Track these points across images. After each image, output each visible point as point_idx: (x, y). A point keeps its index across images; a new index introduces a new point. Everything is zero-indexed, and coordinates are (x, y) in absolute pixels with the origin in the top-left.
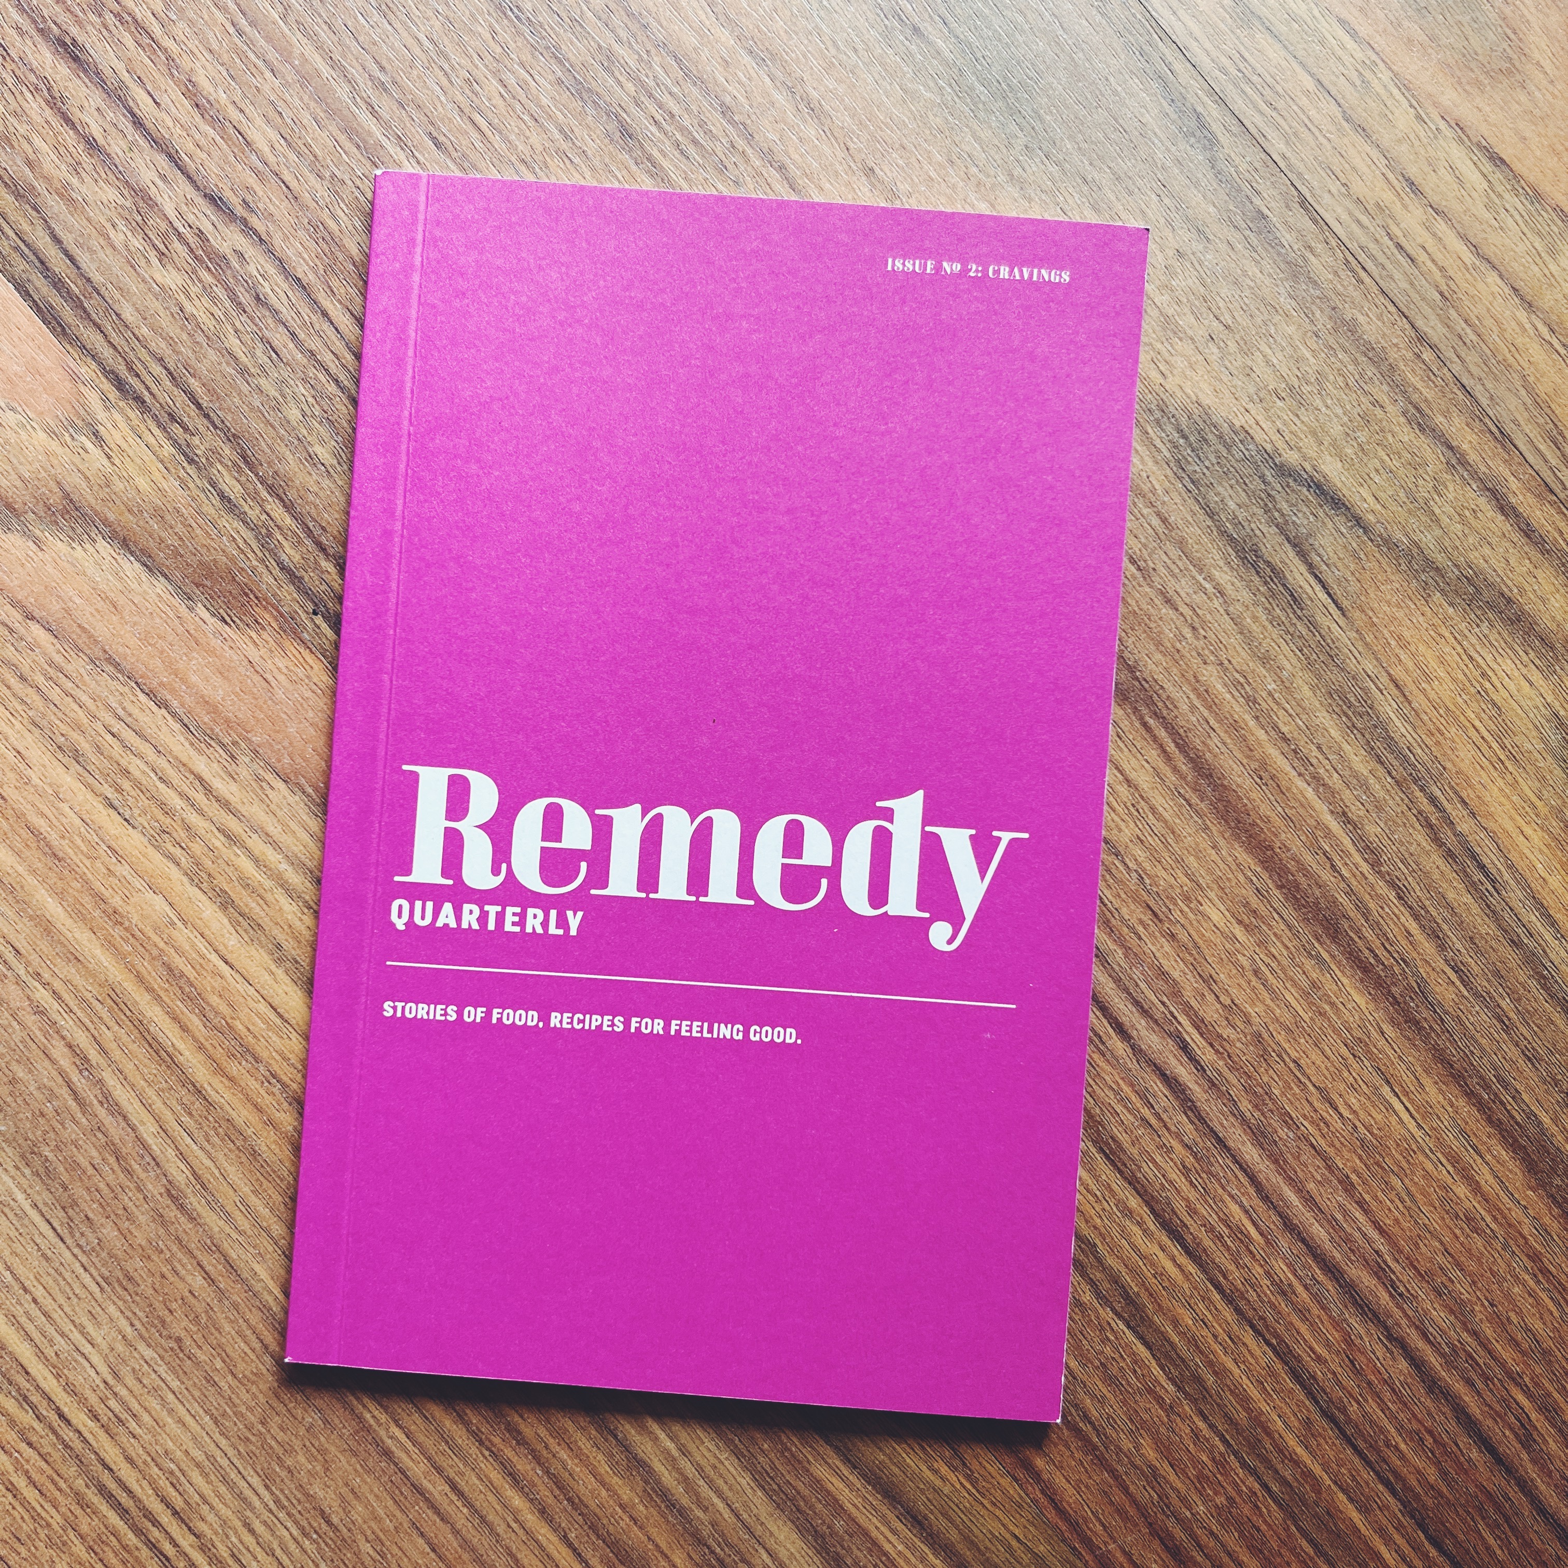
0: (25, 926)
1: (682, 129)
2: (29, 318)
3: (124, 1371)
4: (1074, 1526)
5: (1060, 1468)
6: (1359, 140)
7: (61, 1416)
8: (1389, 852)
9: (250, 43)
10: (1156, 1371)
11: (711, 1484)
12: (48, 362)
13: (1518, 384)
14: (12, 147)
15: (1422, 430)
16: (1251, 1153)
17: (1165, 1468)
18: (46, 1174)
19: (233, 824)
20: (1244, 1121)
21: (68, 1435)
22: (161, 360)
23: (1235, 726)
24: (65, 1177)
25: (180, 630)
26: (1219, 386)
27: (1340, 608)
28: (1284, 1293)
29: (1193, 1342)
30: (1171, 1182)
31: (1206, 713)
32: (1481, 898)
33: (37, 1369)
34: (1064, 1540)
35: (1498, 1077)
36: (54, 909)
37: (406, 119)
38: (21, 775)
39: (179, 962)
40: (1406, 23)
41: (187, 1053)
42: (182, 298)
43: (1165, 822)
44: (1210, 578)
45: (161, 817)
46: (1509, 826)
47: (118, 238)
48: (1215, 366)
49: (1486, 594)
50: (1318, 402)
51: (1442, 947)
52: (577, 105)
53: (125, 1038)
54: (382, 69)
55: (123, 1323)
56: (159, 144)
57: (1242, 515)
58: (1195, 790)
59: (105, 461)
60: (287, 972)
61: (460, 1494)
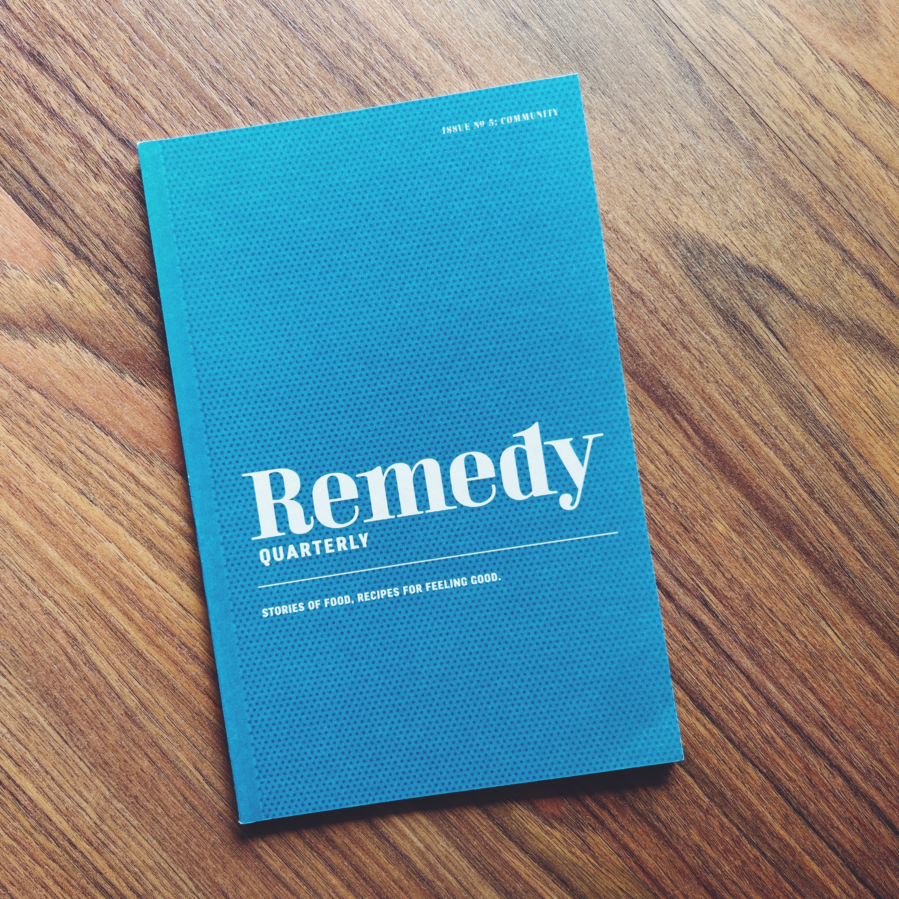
0: (37, 564)
1: (392, 88)
2: (22, 215)
3: (106, 816)
4: (655, 882)
5: (645, 848)
6: (783, 75)
7: (71, 843)
8: (818, 486)
9: (141, 50)
10: (698, 790)
11: (444, 866)
12: (34, 240)
13: (882, 212)
14: (6, 116)
15: (828, 241)
16: (746, 663)
17: (705, 846)
18: (55, 706)
19: (153, 501)
20: (742, 645)
21: (75, 854)
22: (98, 236)
23: (727, 418)
24: (67, 708)
25: (117, 390)
26: (709, 222)
27: (784, 347)
28: (769, 743)
29: (718, 773)
30: (701, 682)
31: (710, 411)
32: (873, 510)
33: (56, 817)
34: (649, 890)
35: (888, 613)
36: (52, 554)
37: (233, 90)
38: (30, 478)
39: (125, 581)
40: (808, 6)
41: (132, 633)
42: (109, 199)
43: (689, 475)
44: (708, 333)
45: (111, 498)
46: (888, 468)
47: (70, 166)
48: (706, 210)
49: (869, 334)
50: (767, 228)
51: (852, 539)
52: (330, 76)
53: (97, 626)
54: (217, 61)
55: (104, 789)
56: (92, 111)
57: (725, 295)
58: (705, 456)
59: (69, 295)
60: (187, 584)
61: (301, 878)
